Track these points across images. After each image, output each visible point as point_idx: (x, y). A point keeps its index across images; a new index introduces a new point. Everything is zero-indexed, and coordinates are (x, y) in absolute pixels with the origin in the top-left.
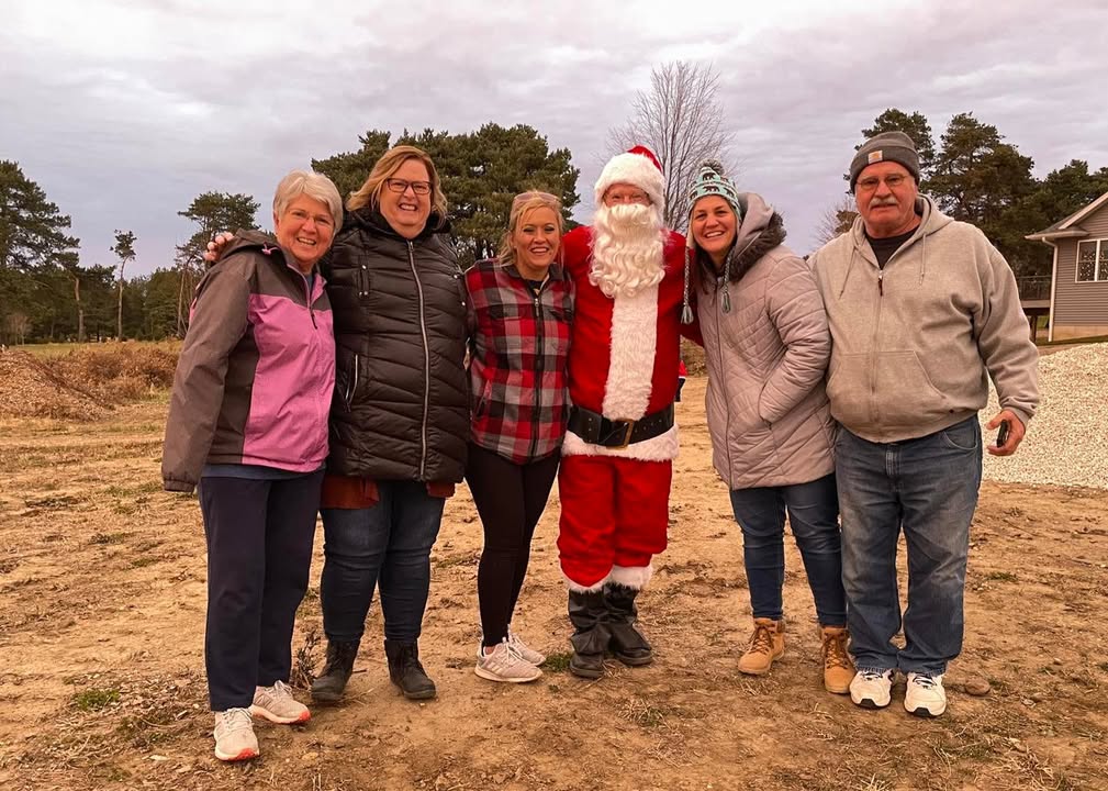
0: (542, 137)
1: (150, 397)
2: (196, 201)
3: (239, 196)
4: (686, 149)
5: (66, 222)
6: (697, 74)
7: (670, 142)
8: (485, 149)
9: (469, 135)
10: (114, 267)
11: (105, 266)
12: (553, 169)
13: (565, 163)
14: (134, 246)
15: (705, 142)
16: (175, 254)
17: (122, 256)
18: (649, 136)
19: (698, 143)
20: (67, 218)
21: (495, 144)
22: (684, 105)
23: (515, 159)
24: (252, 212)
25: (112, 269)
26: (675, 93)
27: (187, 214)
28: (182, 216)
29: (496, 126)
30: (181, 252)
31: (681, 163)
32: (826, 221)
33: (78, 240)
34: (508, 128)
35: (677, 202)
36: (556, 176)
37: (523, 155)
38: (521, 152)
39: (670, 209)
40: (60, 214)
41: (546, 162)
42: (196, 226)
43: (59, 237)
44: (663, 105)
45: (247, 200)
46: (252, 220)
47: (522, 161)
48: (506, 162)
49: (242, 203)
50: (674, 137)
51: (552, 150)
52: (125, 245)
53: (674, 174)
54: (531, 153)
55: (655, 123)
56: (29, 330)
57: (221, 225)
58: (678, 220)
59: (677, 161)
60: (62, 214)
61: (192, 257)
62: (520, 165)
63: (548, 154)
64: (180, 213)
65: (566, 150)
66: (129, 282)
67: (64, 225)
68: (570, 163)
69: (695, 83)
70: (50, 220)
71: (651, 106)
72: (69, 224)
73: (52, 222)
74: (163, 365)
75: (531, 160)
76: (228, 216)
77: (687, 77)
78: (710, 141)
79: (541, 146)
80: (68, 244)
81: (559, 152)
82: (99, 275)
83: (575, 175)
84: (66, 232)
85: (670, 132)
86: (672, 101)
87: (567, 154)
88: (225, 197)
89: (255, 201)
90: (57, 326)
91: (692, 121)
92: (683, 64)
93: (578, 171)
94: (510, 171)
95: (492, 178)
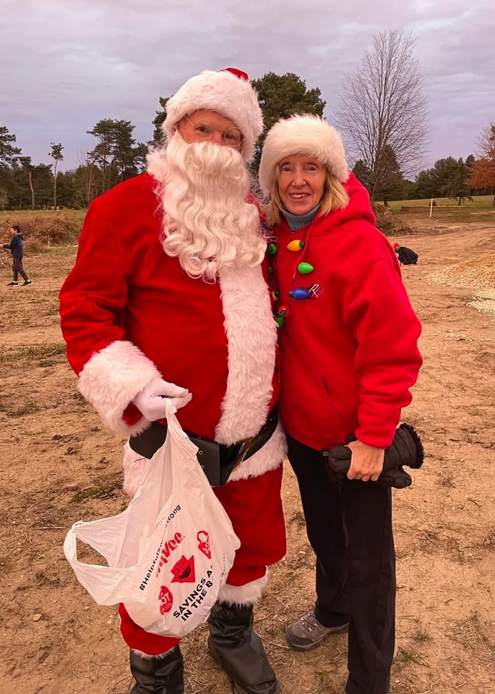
0: (302, 81)
1: (47, 251)
2: (98, 124)
3: (122, 121)
4: (394, 87)
5: (13, 138)
6: (402, 37)
7: (384, 83)
8: (266, 89)
9: (256, 81)
10: (52, 165)
11: (46, 165)
12: (309, 102)
13: (317, 97)
14: (62, 152)
15: (407, 82)
16: (87, 157)
17: (56, 158)
18: (370, 79)
19: (402, 83)
20: (13, 136)
21: (272, 86)
22: (393, 59)
23: (285, 95)
24: (131, 131)
25: (51, 166)
26: (388, 51)
27: (92, 133)
28: (89, 134)
29: (274, 75)
30: (89, 156)
31: (391, 96)
32: (483, 132)
33: (20, 149)
34: (281, 76)
35: (387, 122)
36: (311, 106)
37: (290, 93)
38: (288, 91)
39: (383, 127)
40: (9, 134)
41: (304, 97)
42: (98, 140)
43: (9, 147)
44: (380, 59)
45: (128, 123)
46: (130, 136)
47: (289, 96)
48: (279, 98)
49: (124, 125)
50: (386, 79)
51: (308, 89)
52: (57, 152)
53: (386, 104)
54: (295, 91)
55: (375, 71)
56: (8, 202)
57: (113, 139)
58: (388, 134)
59: (388, 95)
60: (10, 134)
61: (96, 159)
62: (288, 99)
63: (306, 92)
64: (88, 132)
65: (317, 89)
66: (64, 173)
67: (12, 140)
68: (320, 97)
69: (401, 44)
70: (3, 137)
71: (373, 59)
72: (14, 140)
73: (5, 139)
74: (61, 229)
75: (295, 96)
76: (116, 134)
77: (396, 40)
78: (409, 82)
79: (301, 86)
80: (15, 152)
81: (313, 91)
82: (44, 170)
83: (323, 105)
84: (13, 145)
85: (384, 76)
86: (386, 56)
87: (318, 92)
88: (114, 122)
89: (132, 124)
90: (24, 200)
91: (398, 68)
92: (394, 31)
93: (325, 103)
94: (282, 103)
95: (270, 108)
